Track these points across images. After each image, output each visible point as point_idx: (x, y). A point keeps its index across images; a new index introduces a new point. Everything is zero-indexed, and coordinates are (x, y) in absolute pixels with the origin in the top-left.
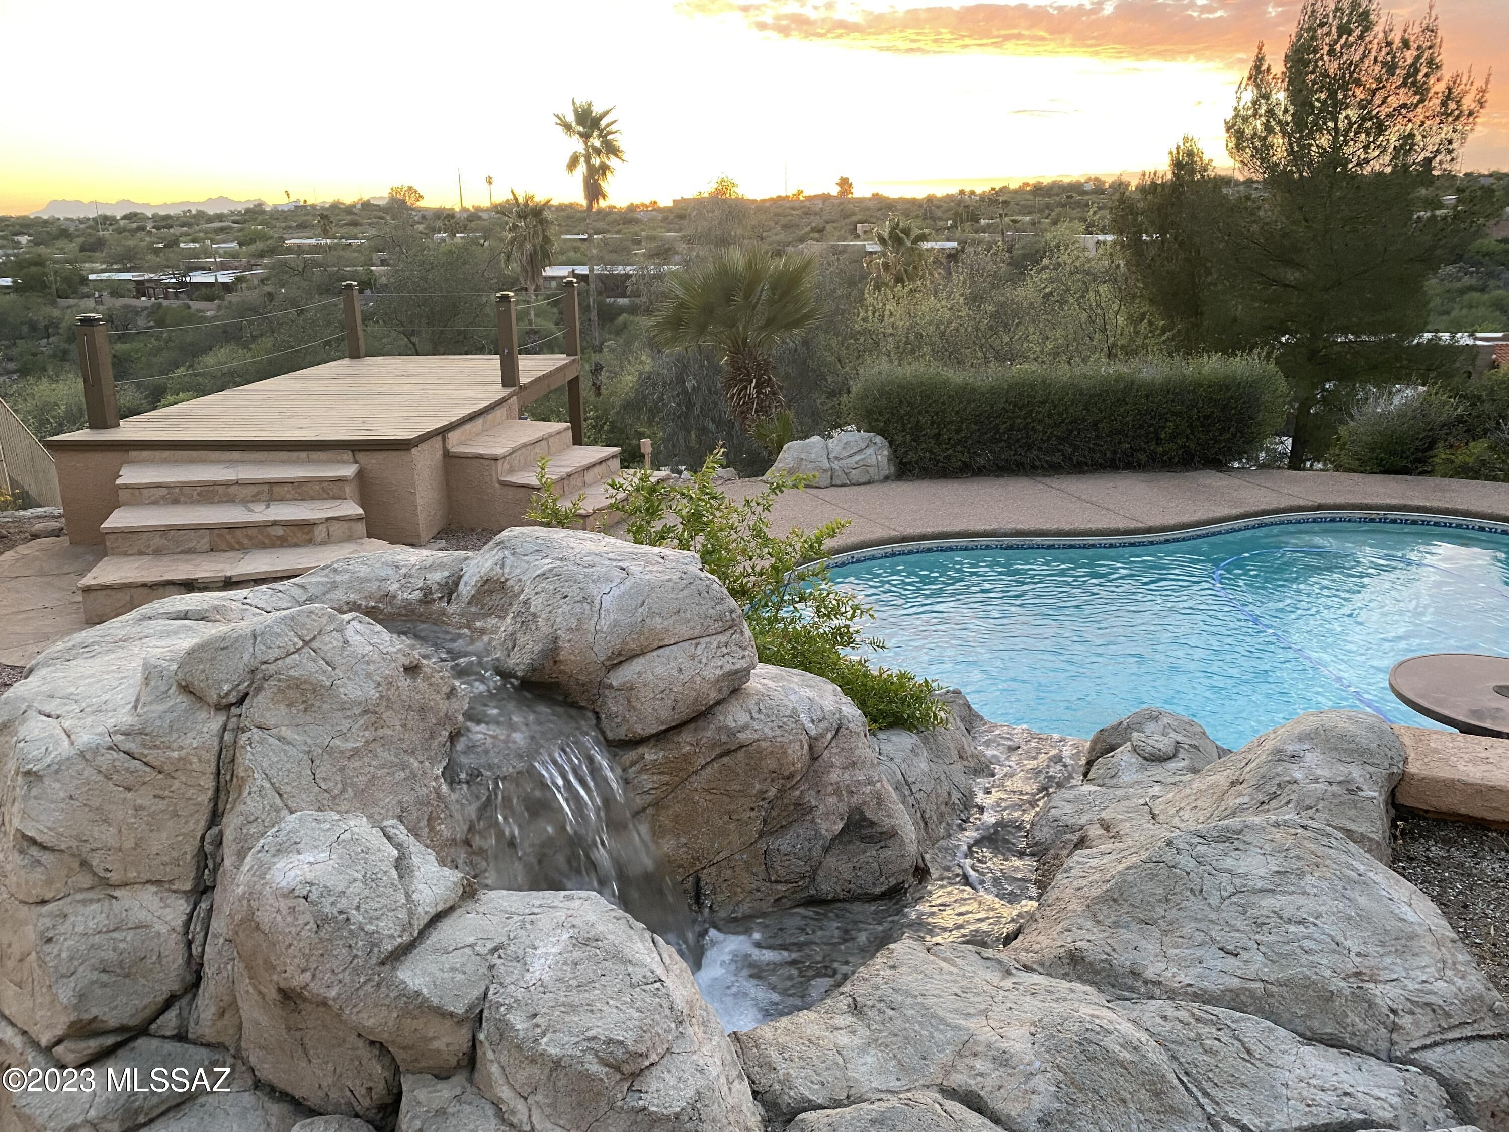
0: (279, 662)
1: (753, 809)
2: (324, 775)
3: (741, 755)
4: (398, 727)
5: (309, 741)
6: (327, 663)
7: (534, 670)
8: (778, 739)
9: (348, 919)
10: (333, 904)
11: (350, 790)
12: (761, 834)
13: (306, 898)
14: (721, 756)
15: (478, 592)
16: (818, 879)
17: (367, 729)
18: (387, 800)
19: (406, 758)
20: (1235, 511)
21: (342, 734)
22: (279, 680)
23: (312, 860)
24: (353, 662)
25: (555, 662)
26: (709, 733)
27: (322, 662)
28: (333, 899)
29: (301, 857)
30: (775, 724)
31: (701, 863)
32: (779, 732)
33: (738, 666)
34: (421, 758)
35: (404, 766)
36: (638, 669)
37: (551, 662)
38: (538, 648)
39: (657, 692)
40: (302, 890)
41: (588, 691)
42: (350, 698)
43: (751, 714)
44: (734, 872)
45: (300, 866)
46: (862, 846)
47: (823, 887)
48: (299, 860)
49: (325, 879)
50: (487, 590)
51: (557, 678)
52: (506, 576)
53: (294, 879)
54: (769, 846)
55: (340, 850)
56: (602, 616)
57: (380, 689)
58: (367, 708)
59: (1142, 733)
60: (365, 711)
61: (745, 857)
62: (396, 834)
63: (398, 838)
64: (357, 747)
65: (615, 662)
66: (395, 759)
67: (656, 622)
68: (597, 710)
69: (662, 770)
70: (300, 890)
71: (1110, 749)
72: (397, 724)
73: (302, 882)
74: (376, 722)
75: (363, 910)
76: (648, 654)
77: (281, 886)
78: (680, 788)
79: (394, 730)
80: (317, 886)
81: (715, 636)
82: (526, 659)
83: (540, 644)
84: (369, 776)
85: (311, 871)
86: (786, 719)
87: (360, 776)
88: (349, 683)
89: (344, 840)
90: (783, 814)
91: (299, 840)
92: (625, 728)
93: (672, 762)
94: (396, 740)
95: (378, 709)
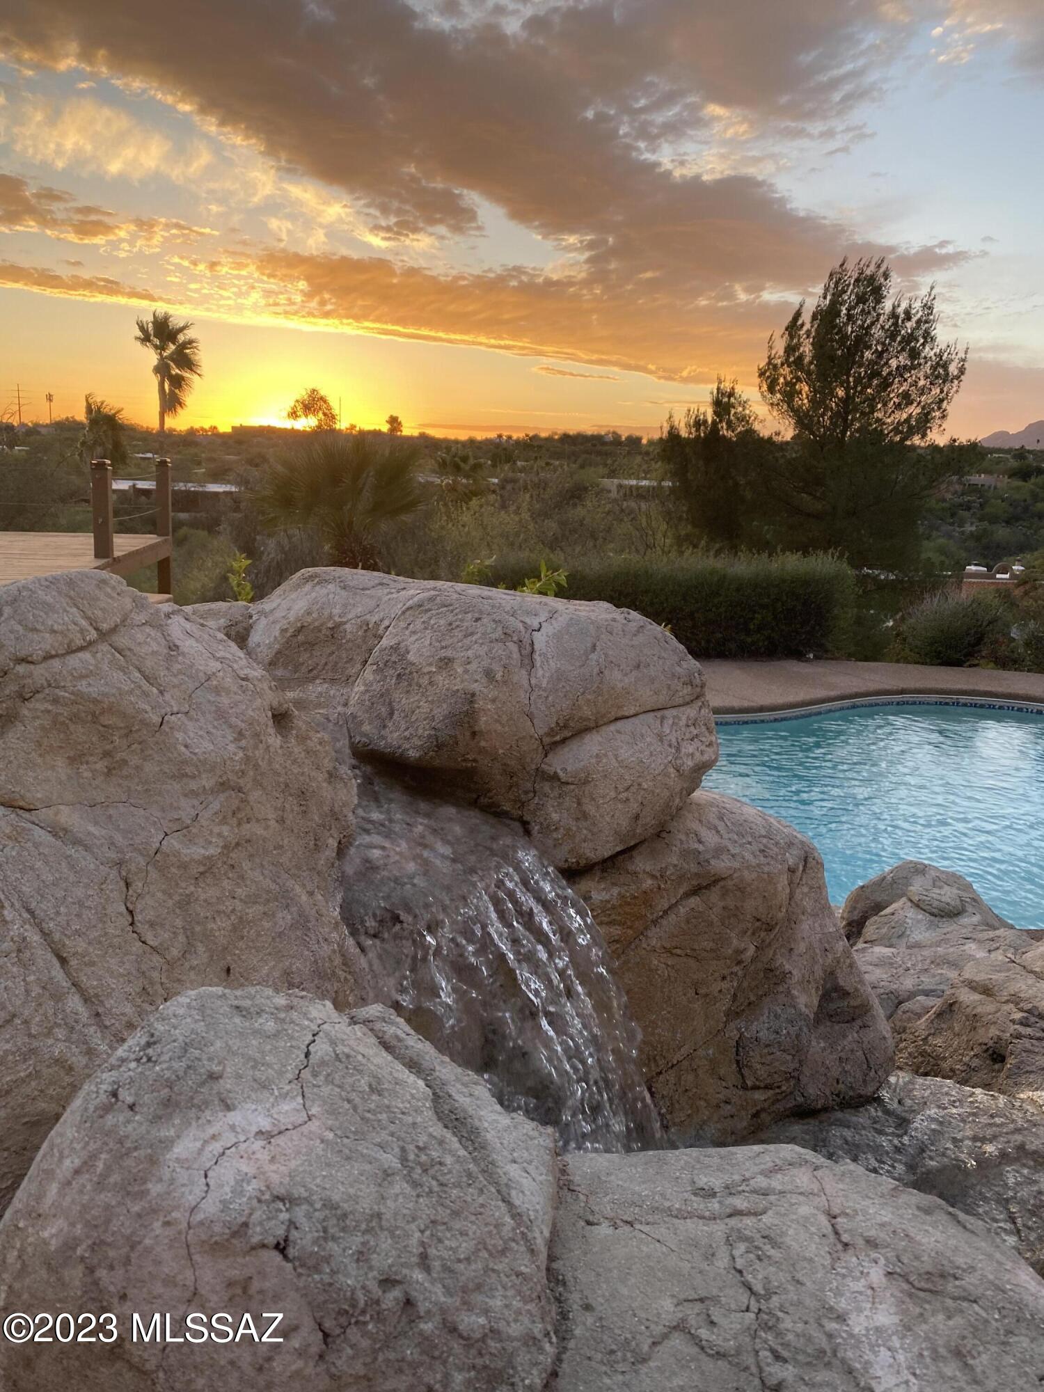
0: (56, 663)
1: (724, 978)
2: (150, 915)
3: (714, 895)
4: (272, 823)
5: (119, 838)
6: (147, 678)
7: (439, 747)
8: (766, 869)
9: (409, 1303)
10: (361, 1257)
11: (201, 948)
12: (732, 1015)
13: (281, 1248)
14: (687, 895)
16: (804, 1080)
17: (224, 821)
18: (265, 970)
19: (290, 883)
21: (183, 829)
22: (56, 701)
23: (265, 1124)
24: (191, 686)
25: (474, 734)
26: (674, 859)
27: (138, 675)
28: (355, 1241)
29: (234, 1117)
30: (755, 847)
31: (658, 1066)
32: (762, 859)
33: (706, 757)
34: (310, 887)
35: (285, 898)
36: (595, 750)
37: (468, 734)
38: (440, 711)
39: (621, 788)
40: (268, 1225)
41: (517, 785)
42: (195, 754)
43: (718, 832)
44: (697, 1076)
45: (243, 1146)
46: (837, 1027)
47: (811, 1091)
48: (233, 1128)
49: (318, 1181)
50: (303, 643)
51: (475, 760)
52: (337, 619)
53: (238, 1191)
54: (742, 1034)
55: (326, 1090)
56: (538, 664)
57: (243, 743)
58: (225, 778)
59: (917, 887)
60: (222, 784)
61: (711, 1052)
62: (400, 1040)
63: (407, 1048)
64: (209, 858)
65: (558, 738)
66: (273, 886)
67: (615, 677)
68: (527, 818)
69: (613, 917)
70: (261, 1224)
71: (878, 908)
72: (270, 816)
73: (263, 1198)
74: (239, 809)
75: (436, 1264)
76: (604, 728)
77: (199, 1217)
78: (633, 946)
79: (267, 828)
80: (305, 1207)
81: (682, 709)
82: (420, 731)
83: (445, 706)
84: (233, 918)
85: (273, 1160)
86: (765, 841)
87: (218, 919)
88: (190, 725)
89: (323, 1063)
90: (754, 984)
91: (216, 1069)
92: (566, 848)
93: (629, 904)
94: (271, 848)
95: (241, 781)
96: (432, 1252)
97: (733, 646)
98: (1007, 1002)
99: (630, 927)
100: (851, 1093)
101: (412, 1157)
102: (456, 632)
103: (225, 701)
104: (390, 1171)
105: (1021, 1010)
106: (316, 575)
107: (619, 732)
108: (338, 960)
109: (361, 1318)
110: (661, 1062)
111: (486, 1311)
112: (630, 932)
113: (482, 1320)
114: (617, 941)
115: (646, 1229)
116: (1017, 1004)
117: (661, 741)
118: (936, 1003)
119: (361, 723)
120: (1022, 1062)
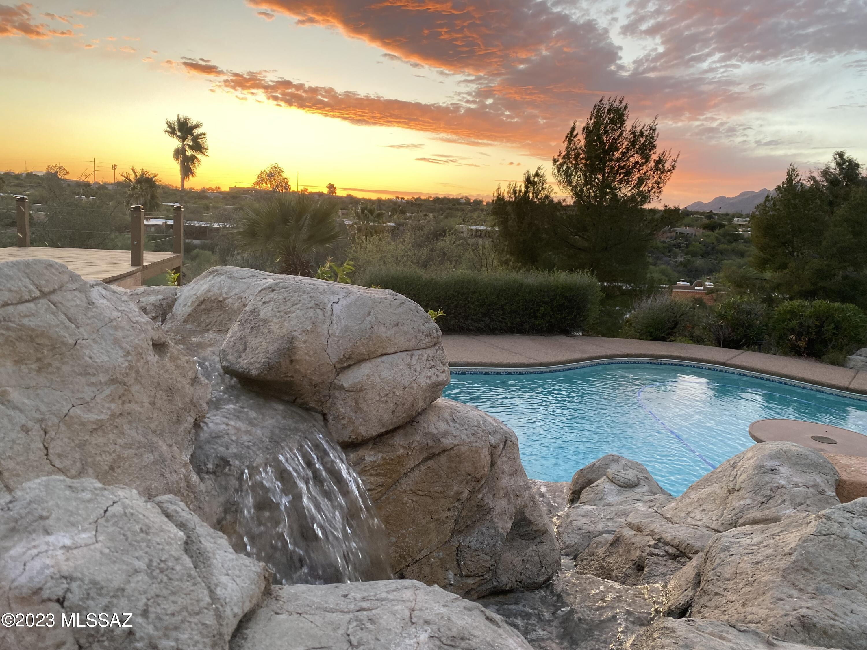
0: (11, 309)
1: (449, 509)
2: (59, 450)
3: (443, 459)
4: (147, 405)
5: (43, 408)
6: (69, 320)
8: (474, 445)
12: (454, 532)
13: (61, 602)
14: (426, 459)
15: (195, 310)
16: (499, 572)
17: (113, 401)
19: (155, 439)
20: (585, 356)
21: (84, 403)
22: (8, 329)
23: (68, 542)
24: (99, 324)
25: (292, 361)
26: (418, 438)
27: (64, 317)
29: (51, 539)
30: (468, 432)
31: (406, 561)
32: (473, 439)
33: (440, 379)
34: (169, 442)
35: (152, 448)
36: (367, 371)
37: (288, 361)
38: (272, 348)
39: (382, 394)
40: (53, 590)
41: (319, 392)
42: (96, 362)
43: (448, 423)
44: (432, 568)
45: (50, 552)
46: (524, 542)
47: (503, 579)
48: (47, 543)
49: (91, 571)
50: (204, 309)
51: (292, 377)
52: (224, 295)
53: (41, 572)
54: (460, 543)
55: (111, 529)
56: (334, 322)
57: (130, 358)
58: (114, 377)
59: (613, 470)
60: (113, 380)
61: (441, 554)
62: (177, 512)
63: (180, 516)
64: (101, 421)
65: (345, 365)
66: (143, 439)
67: (382, 331)
68: (326, 411)
69: (379, 471)
70: (50, 589)
71: (590, 482)
72: (145, 401)
73: (54, 577)
74: (123, 395)
75: (152, 616)
76: (374, 360)
77: (16, 584)
78: (392, 489)
79: (143, 407)
80: (78, 583)
81: (425, 350)
82: (260, 359)
83: (275, 345)
84: (114, 455)
85: (67, 560)
86: (476, 428)
87: (104, 456)
88: (95, 346)
89: (114, 516)
90: (470, 514)
91: (45, 514)
92: (350, 429)
93: (388, 464)
94: (144, 418)
95: (126, 380)
96: (152, 609)
97: (527, 327)
98: (647, 535)
99: (390, 478)
100: (529, 581)
101: (155, 564)
102: (288, 303)
103: (120, 334)
104: (138, 570)
105: (654, 539)
106: (217, 271)
107: (383, 362)
109: (101, 639)
110: (409, 559)
111: (177, 640)
112: (390, 480)
113: (173, 644)
114: (381, 486)
115: (306, 616)
116: (653, 536)
117: (410, 368)
118: (610, 538)
119: (228, 354)
120: (652, 570)
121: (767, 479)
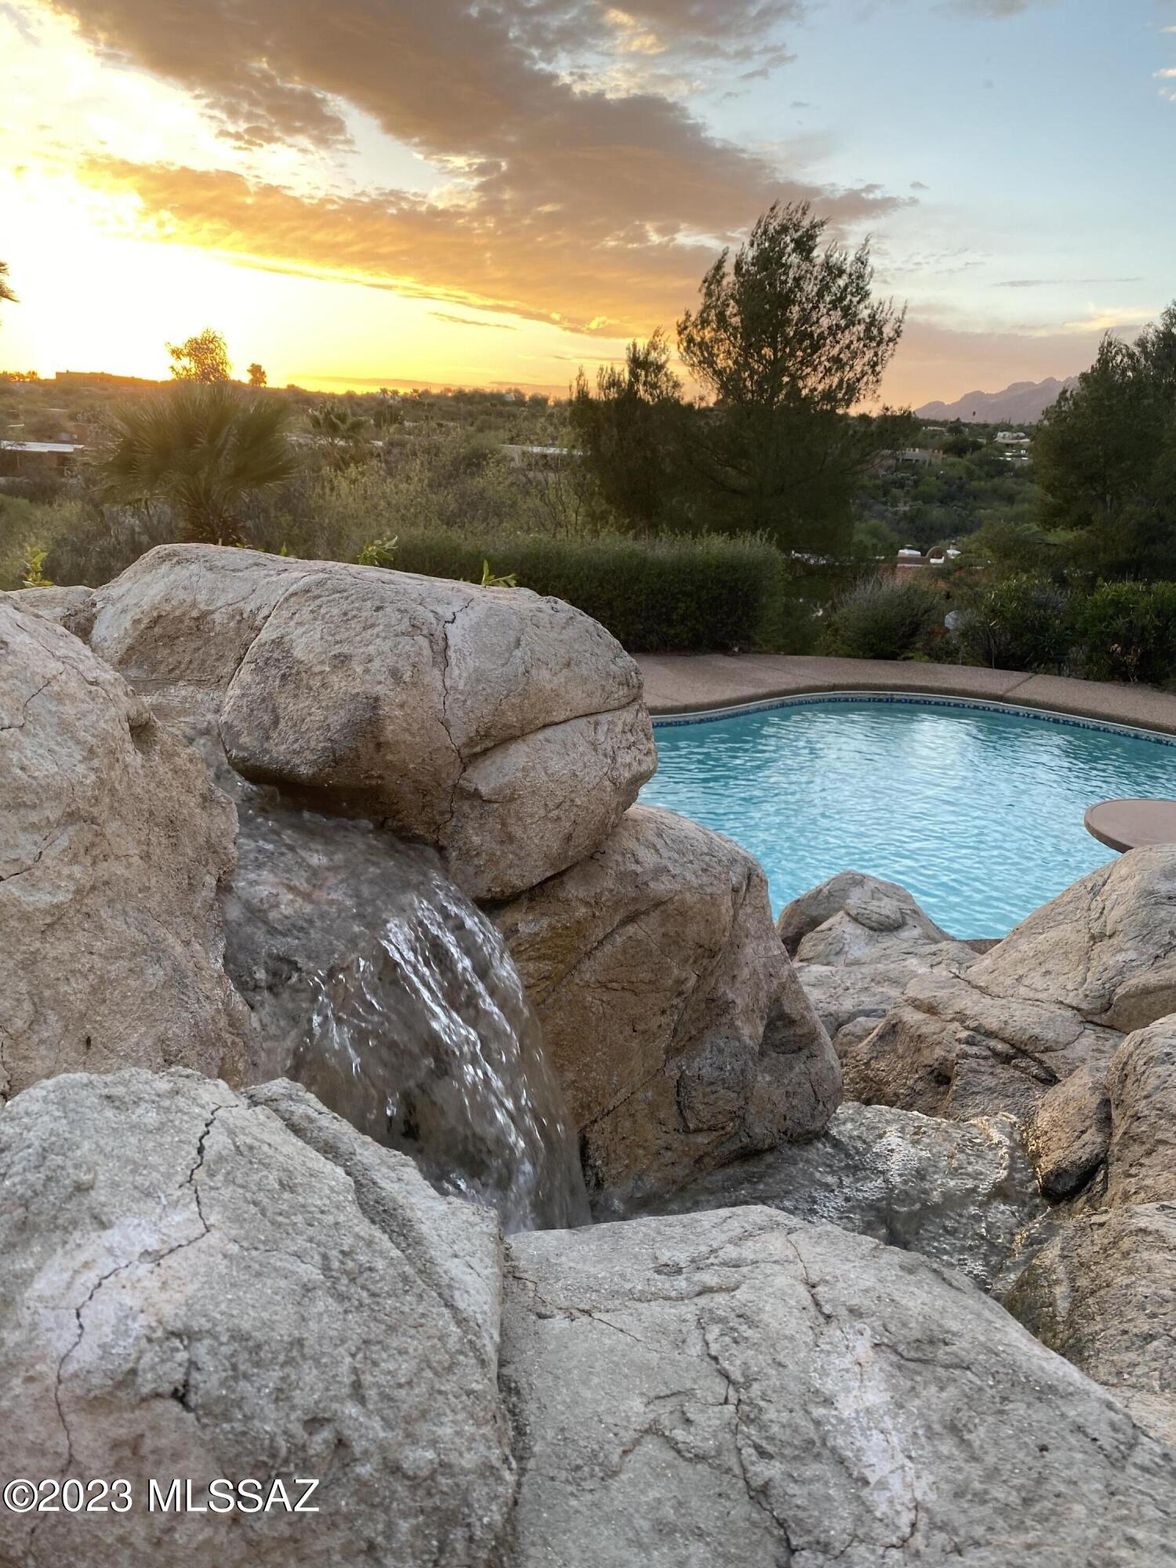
1: (663, 1012)
4: (136, 860)
7: (337, 762)
8: (709, 890)
9: (341, 1443)
10: (280, 1395)
11: (52, 1017)
12: (672, 1052)
13: (180, 1396)
14: (624, 922)
15: (142, 638)
16: (750, 1119)
17: (74, 860)
18: (135, 1037)
19: (161, 932)
21: (23, 871)
23: (152, 1242)
24: (26, 691)
25: (379, 745)
26: (609, 883)
28: (272, 1377)
29: (112, 1237)
30: (696, 866)
31: (591, 1114)
32: (705, 879)
33: (644, 767)
34: (185, 935)
35: (156, 951)
36: (522, 761)
37: (371, 746)
38: (337, 720)
39: (551, 805)
40: (161, 1370)
41: (432, 806)
42: (35, 778)
43: (657, 851)
44: (635, 1122)
45: (124, 1274)
46: (782, 1058)
47: (757, 1130)
48: (110, 1251)
49: (223, 1307)
50: (162, 637)
51: (380, 777)
52: (203, 607)
53: (121, 1332)
54: (683, 1072)
55: (226, 1193)
56: (453, 661)
57: (96, 763)
58: (73, 807)
59: (855, 899)
60: (71, 815)
61: (649, 1094)
62: (311, 1120)
63: (320, 1129)
64: (57, 906)
65: (478, 749)
66: (139, 937)
67: (543, 677)
68: (443, 842)
69: (543, 951)
70: (153, 1368)
71: (814, 923)
72: (131, 852)
73: (154, 1336)
74: (93, 845)
75: (372, 1393)
76: (531, 736)
77: (71, 1367)
78: (564, 982)
79: (129, 866)
80: (207, 1342)
81: (618, 713)
82: (313, 744)
83: (342, 713)
84: (91, 977)
85: (164, 1285)
86: (707, 858)
87: (72, 980)
88: (27, 742)
89: (221, 1159)
90: (694, 1016)
91: (85, 1178)
92: (489, 876)
93: (560, 936)
94: (136, 890)
95: (95, 811)
96: (367, 1379)
98: (952, 1020)
99: (561, 962)
100: (799, 1130)
101: (336, 1265)
102: (353, 623)
103: (69, 710)
104: (310, 1286)
105: (967, 1028)
106: (175, 554)
107: (548, 741)
108: (223, 1022)
109: (284, 1470)
110: (596, 1109)
111: (434, 1443)
112: (561, 966)
113: (430, 1455)
114: (546, 978)
115: (605, 1317)
116: (962, 1022)
117: (595, 750)
118: (878, 1025)
119: (238, 734)
120: (968, 1083)
121: (1163, 914)
